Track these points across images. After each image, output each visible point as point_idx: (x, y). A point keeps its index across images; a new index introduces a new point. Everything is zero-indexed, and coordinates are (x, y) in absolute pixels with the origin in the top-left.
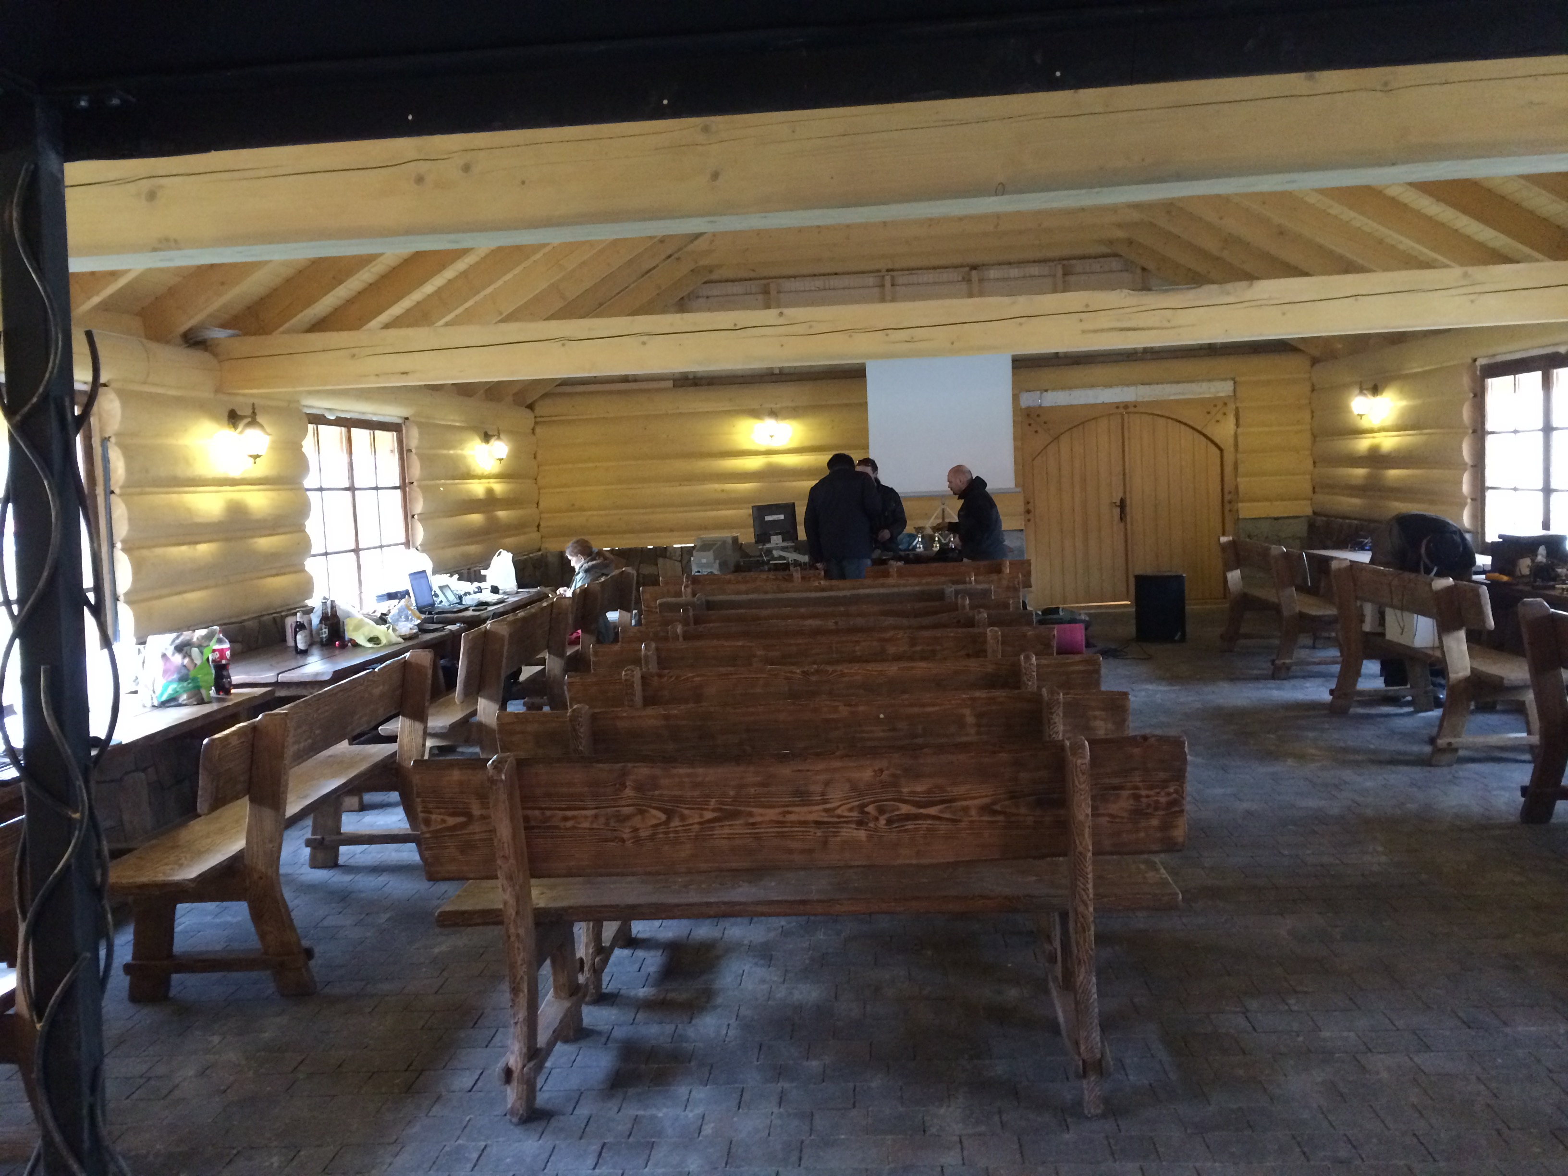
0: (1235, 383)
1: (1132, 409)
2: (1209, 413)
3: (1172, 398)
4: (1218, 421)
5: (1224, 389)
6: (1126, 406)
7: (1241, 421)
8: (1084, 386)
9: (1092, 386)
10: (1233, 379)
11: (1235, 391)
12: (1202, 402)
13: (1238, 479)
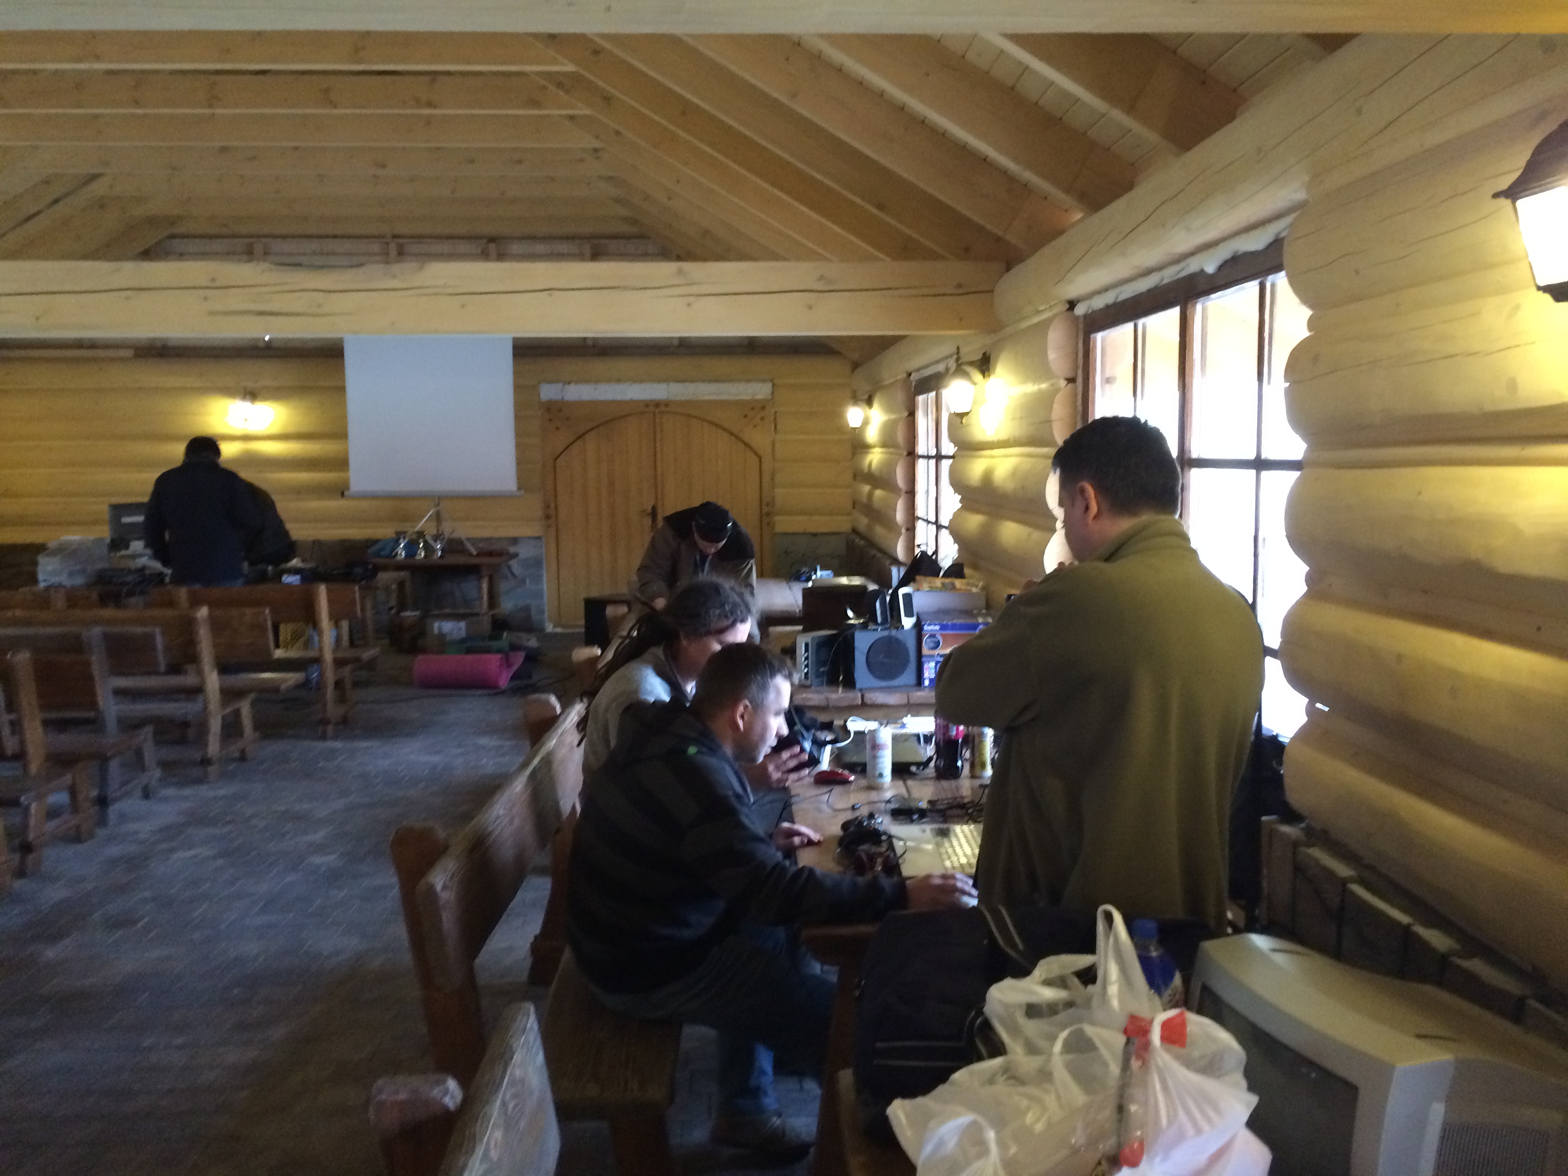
0: (773, 385)
1: (663, 408)
2: (745, 416)
3: (706, 398)
4: (755, 426)
5: (760, 391)
6: (657, 404)
7: (778, 427)
8: (609, 380)
9: (619, 381)
10: (772, 381)
11: (773, 393)
12: (739, 404)
13: (776, 490)
